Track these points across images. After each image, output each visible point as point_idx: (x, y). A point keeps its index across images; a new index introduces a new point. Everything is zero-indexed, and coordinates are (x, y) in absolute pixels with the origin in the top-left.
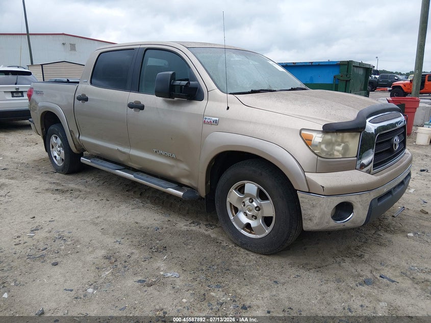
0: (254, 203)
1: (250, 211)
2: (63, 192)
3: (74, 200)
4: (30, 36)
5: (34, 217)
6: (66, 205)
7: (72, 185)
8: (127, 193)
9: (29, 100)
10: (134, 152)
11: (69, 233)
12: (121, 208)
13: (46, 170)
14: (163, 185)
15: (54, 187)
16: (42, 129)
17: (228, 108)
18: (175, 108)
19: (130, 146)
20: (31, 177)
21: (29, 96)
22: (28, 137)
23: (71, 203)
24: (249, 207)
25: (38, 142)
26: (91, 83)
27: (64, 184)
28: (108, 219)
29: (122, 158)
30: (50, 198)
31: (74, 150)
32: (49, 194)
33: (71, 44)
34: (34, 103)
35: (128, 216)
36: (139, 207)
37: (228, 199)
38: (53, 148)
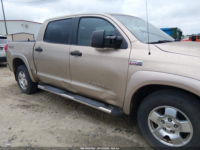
0: (172, 122)
1: (169, 127)
2: (27, 107)
3: (35, 113)
4: (6, 22)
5: (10, 128)
6: (31, 117)
7: (33, 102)
8: (67, 106)
9: (6, 52)
10: (74, 83)
11: (35, 141)
12: (66, 118)
13: (17, 92)
14: (95, 104)
15: (22, 103)
16: (14, 68)
17: (150, 54)
18: (105, 55)
19: (71, 79)
20: (7, 97)
21: (6, 49)
22: (6, 71)
23: (34, 116)
24: (169, 124)
25: (11, 75)
26: (44, 40)
27: (28, 101)
28: (60, 128)
29: (65, 86)
30: (20, 111)
31: (33, 80)
32: (19, 109)
33: (26, 25)
34: (9, 53)
35: (72, 125)
36: (77, 118)
37: (149, 118)
38: (20, 79)
